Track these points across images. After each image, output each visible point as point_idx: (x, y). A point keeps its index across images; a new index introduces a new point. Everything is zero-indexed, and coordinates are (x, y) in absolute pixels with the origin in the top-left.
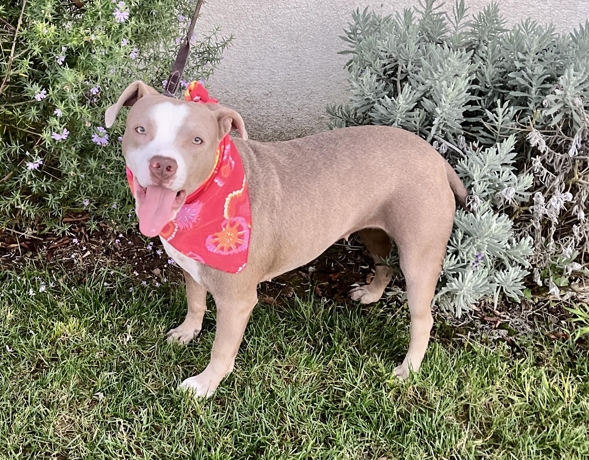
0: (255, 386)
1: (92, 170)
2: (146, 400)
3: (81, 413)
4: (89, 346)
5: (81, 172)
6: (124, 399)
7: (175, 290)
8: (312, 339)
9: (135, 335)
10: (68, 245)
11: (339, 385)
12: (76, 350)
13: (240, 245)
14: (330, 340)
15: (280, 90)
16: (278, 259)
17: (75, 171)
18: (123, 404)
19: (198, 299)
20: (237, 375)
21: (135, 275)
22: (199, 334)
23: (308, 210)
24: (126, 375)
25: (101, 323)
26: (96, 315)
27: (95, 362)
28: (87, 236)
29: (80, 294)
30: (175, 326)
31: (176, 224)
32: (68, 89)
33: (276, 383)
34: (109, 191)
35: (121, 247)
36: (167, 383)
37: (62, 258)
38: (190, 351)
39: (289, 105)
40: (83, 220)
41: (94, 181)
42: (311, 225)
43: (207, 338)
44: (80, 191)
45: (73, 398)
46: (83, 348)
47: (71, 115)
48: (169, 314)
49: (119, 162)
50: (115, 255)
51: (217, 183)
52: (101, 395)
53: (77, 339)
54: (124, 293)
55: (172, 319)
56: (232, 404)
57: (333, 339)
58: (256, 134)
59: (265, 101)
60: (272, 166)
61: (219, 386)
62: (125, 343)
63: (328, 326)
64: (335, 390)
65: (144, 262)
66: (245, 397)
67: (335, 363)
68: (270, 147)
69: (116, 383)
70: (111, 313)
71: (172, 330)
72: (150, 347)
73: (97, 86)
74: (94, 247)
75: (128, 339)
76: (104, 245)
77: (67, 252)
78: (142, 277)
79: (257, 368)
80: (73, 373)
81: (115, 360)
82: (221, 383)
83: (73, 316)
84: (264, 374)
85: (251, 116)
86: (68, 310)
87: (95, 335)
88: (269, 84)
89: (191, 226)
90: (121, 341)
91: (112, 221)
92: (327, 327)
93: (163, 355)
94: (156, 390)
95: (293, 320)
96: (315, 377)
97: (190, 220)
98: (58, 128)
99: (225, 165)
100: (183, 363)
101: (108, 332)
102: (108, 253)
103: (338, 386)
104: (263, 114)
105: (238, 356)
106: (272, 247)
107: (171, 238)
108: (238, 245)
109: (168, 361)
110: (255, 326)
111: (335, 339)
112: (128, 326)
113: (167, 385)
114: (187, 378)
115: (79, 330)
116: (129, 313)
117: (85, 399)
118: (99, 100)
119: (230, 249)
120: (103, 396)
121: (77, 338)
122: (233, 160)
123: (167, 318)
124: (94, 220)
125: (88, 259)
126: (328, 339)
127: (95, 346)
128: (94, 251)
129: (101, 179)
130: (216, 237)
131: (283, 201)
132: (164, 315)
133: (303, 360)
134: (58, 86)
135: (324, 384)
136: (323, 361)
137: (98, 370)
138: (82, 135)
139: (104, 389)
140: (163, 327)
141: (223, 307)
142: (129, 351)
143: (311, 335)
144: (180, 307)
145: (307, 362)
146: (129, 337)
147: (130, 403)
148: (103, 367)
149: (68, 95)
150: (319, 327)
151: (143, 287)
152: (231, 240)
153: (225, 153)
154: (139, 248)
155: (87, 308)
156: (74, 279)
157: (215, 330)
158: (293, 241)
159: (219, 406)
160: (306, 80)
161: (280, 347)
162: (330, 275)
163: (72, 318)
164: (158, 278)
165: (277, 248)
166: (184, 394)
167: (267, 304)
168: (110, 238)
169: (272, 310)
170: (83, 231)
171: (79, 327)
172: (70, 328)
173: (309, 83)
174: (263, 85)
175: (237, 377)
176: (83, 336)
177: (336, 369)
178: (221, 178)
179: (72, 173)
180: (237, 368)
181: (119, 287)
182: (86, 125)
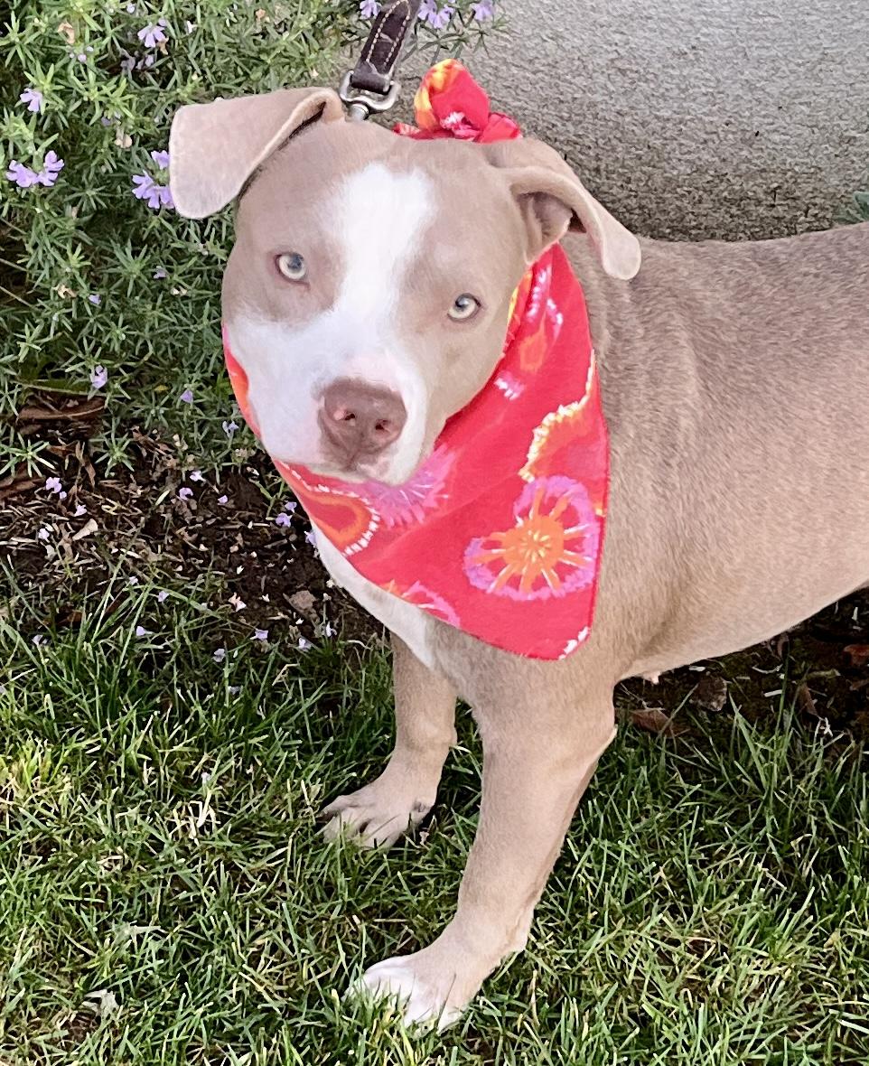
0: (593, 1001)
1: (126, 283)
2: (246, 1024)
3: (41, 1054)
4: (79, 836)
5: (92, 287)
6: (179, 1017)
7: (356, 668)
8: (779, 860)
9: (225, 808)
10: (29, 495)
11: (858, 1013)
12: (38, 843)
13: (571, 569)
14: (835, 863)
15: (725, 44)
16: (681, 614)
17: (74, 285)
18: (176, 1034)
19: (429, 708)
20: (540, 961)
21: (234, 607)
22: (427, 819)
23: (783, 466)
24: (190, 938)
25: (121, 762)
26: (106, 734)
27: (95, 887)
28: (91, 471)
29: (61, 664)
30: (352, 788)
31: (373, 511)
32: (71, 35)
33: (657, 995)
34: (173, 346)
35: (194, 512)
36: (318, 972)
37: (7, 539)
38: (394, 873)
39: (751, 90)
40: (80, 418)
41: (130, 315)
42: (790, 515)
43: (451, 832)
44: (81, 343)
45: (21, 1001)
46: (59, 839)
47: (72, 109)
48: (334, 748)
49: (209, 259)
50: (175, 537)
51: (504, 391)
52: (109, 1000)
53: (45, 812)
54: (197, 666)
55: (342, 762)
56: (518, 1054)
57: (846, 864)
58: (638, 174)
59: (676, 73)
60: (678, 321)
61: (481, 993)
62: (193, 833)
63: (832, 817)
64: (844, 1029)
65: (264, 564)
66: (559, 1034)
67: (849, 941)
68: (680, 259)
69: (156, 963)
70: (155, 733)
71: (341, 800)
72: (270, 851)
73: (160, 21)
74: (111, 508)
75: (202, 820)
76: (142, 503)
77: (26, 518)
78: (257, 614)
79: (603, 941)
80: (26, 922)
81: (158, 889)
82: (486, 983)
83: (36, 734)
84: (623, 963)
85: (628, 119)
86: (20, 713)
87: (99, 802)
88: (691, 22)
89: (421, 517)
90: (179, 827)
91: (176, 437)
92: (830, 822)
93: (310, 881)
94: (281, 993)
95: (723, 791)
96: (782, 984)
97: (416, 501)
98: (31, 149)
99: (532, 334)
100: (369, 909)
101: (143, 793)
102: (153, 531)
103: (853, 1017)
104: (665, 114)
105: (544, 896)
106: (666, 577)
107: (356, 547)
108: (563, 571)
109: (323, 900)
110: (603, 801)
111: (852, 865)
112: (204, 775)
113: (315, 979)
114: (380, 958)
115: (49, 781)
116: (209, 734)
117: (59, 1008)
118: (161, 62)
119: (540, 583)
120: (115, 1005)
121: (45, 806)
122: (559, 310)
123: (327, 760)
124: (120, 432)
125: (90, 545)
126: (829, 863)
127: (99, 836)
128: (110, 521)
129: (152, 313)
130: (496, 545)
131: (702, 431)
132: (318, 748)
133: (746, 927)
134: (41, 23)
135: (811, 1008)
136: (810, 935)
137: (105, 915)
138: (103, 169)
139: (120, 982)
140: (316, 788)
141: (503, 747)
142: (204, 858)
143: (776, 844)
144: (372, 725)
145: (761, 935)
146: (206, 812)
147: (199, 1033)
148: (121, 908)
149: (66, 48)
150: (804, 819)
151: (258, 650)
152: (542, 553)
153: (535, 297)
154: (251, 518)
155: (79, 711)
156: (43, 610)
157: (475, 809)
158: (730, 560)
159: (476, 1058)
160: (807, 19)
161: (679, 879)
162: (847, 649)
163: (30, 742)
164: (307, 622)
165: (680, 579)
166: (370, 1013)
167: (645, 729)
168: (162, 481)
169: (657, 751)
170: (79, 454)
171: (51, 770)
172: (21, 772)
173: (819, 27)
174: (673, 25)
175: (536, 965)
176: (63, 800)
177: (849, 960)
178: (518, 375)
179: (62, 290)
180: (538, 937)
181: (184, 646)
182: (118, 142)
